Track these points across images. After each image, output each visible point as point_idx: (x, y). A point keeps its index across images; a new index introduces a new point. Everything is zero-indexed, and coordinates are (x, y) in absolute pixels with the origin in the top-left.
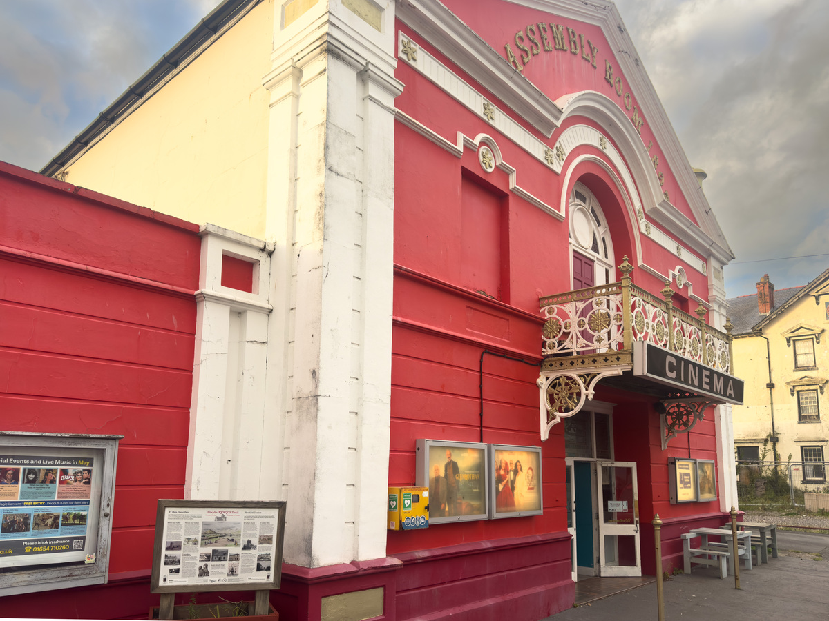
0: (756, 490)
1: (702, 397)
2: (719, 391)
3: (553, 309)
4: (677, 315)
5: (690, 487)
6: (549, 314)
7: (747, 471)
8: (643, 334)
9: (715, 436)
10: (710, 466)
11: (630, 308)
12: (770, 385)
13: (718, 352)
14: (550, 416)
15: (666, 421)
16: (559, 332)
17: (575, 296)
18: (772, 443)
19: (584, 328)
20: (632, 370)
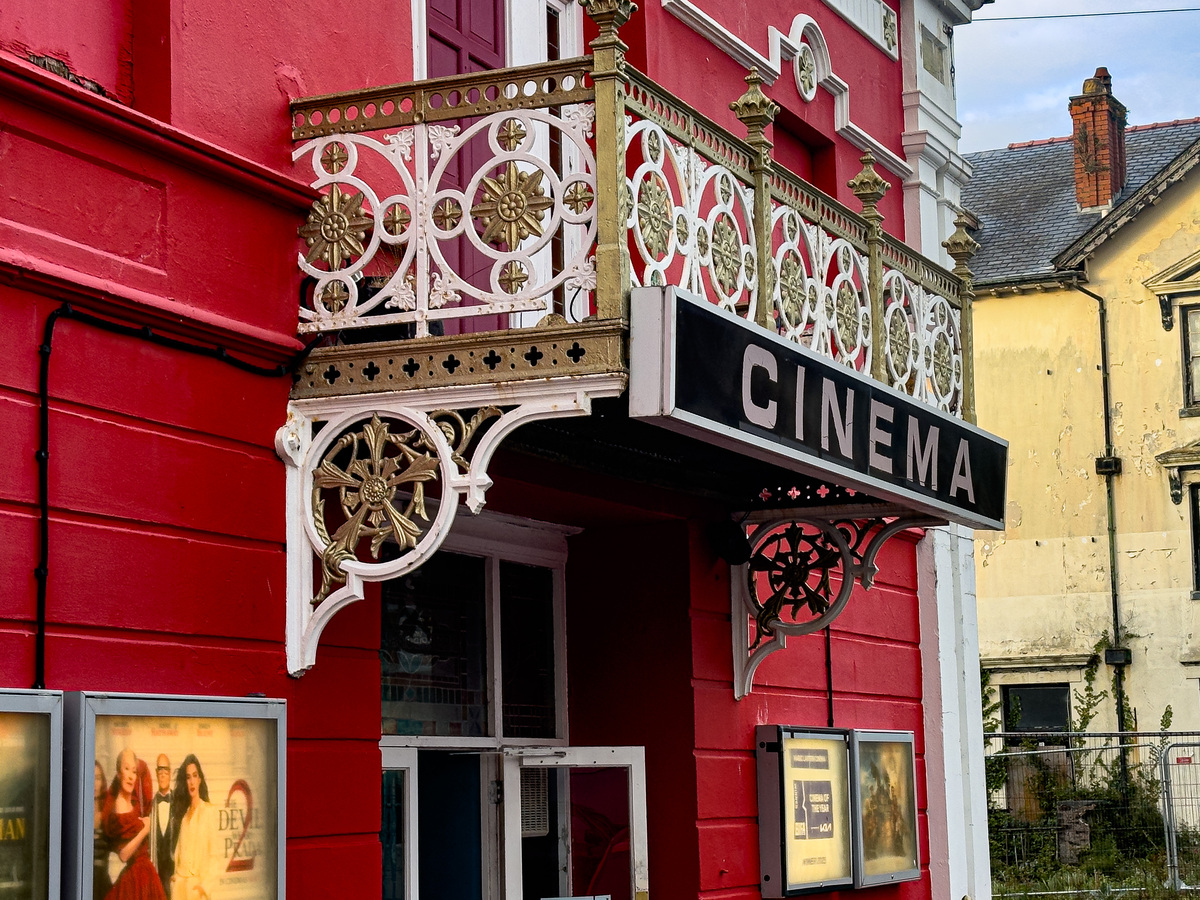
0: (1061, 840)
1: (872, 500)
2: (922, 478)
3: (343, 148)
4: (785, 196)
5: (830, 834)
6: (329, 169)
7: (1033, 771)
8: (667, 261)
9: (916, 643)
10: (898, 756)
11: (622, 162)
12: (1108, 465)
13: (926, 339)
14: (325, 576)
15: (752, 591)
16: (366, 243)
17: (425, 104)
18: (1112, 669)
19: (458, 230)
20: (625, 394)
